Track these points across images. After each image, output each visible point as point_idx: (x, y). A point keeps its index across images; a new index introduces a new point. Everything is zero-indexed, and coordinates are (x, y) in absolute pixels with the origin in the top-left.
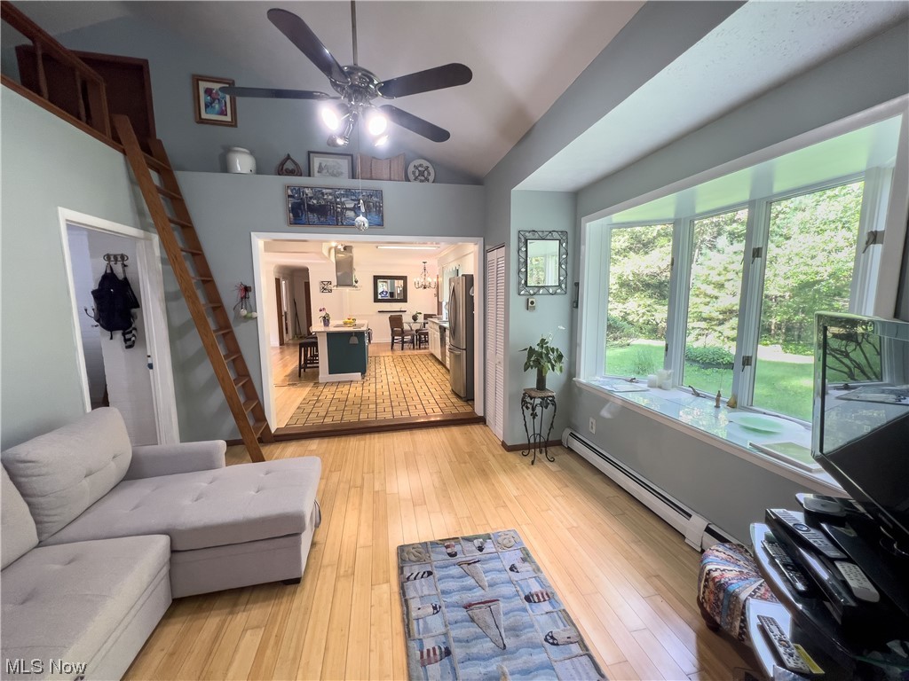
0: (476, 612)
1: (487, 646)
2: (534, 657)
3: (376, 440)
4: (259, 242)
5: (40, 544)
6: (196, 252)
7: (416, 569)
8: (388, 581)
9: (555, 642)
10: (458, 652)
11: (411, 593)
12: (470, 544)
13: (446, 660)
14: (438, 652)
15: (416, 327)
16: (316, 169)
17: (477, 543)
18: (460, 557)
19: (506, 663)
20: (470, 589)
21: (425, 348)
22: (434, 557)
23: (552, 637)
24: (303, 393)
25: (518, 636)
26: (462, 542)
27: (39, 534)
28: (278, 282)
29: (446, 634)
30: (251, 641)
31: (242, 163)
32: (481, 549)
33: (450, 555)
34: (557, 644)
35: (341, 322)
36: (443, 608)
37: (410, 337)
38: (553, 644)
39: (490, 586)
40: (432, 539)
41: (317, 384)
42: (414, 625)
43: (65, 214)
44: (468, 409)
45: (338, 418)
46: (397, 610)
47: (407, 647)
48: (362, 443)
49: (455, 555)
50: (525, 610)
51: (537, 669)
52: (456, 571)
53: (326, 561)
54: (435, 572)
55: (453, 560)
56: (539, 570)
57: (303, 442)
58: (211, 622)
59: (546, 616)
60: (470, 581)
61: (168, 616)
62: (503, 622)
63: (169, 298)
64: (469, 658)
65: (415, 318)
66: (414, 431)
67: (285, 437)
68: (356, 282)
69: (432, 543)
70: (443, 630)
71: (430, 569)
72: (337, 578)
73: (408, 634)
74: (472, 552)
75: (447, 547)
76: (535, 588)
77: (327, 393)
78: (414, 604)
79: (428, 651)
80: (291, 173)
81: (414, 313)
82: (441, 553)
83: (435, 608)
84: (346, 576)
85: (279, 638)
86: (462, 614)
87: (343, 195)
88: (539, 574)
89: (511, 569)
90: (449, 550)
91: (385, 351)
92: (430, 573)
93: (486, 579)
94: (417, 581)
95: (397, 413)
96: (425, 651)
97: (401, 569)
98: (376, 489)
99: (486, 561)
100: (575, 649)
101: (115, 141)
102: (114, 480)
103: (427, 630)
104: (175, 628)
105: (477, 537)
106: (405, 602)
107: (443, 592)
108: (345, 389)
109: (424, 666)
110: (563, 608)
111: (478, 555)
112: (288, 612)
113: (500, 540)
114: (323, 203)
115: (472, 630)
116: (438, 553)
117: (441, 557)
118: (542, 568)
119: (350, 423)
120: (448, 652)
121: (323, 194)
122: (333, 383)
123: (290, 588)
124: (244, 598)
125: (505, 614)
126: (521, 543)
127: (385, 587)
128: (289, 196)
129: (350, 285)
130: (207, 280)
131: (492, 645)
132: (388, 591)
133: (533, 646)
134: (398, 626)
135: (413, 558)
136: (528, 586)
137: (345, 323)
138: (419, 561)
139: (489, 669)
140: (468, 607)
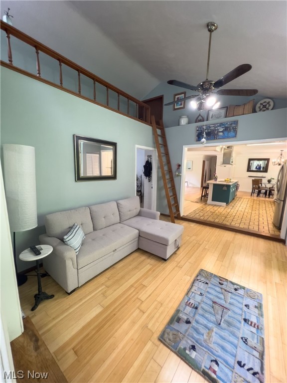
0: (216, 306)
1: (213, 318)
2: (230, 337)
3: (217, 231)
4: (185, 148)
5: (120, 223)
6: (167, 154)
7: (203, 279)
8: (191, 276)
9: (246, 342)
10: (200, 311)
11: (196, 284)
12: (232, 285)
13: (194, 310)
14: (193, 305)
15: (269, 186)
16: (210, 117)
17: (235, 287)
18: (223, 286)
19: (216, 329)
20: (220, 298)
21: (272, 198)
22: (212, 279)
23: (246, 340)
24: (199, 206)
25: (229, 326)
26: (229, 282)
27: (120, 220)
28: (204, 162)
29: (199, 303)
30: (148, 267)
31: (184, 121)
32: (236, 290)
33: (220, 283)
34: (247, 344)
35: (223, 180)
36: (204, 296)
37: (264, 191)
38: (244, 342)
39: (229, 303)
40: (216, 274)
41: (206, 204)
42: (191, 293)
43: (137, 146)
44: (277, 233)
45: (206, 218)
46: (188, 286)
47: (184, 297)
48: (211, 230)
49: (222, 284)
50: (240, 322)
51: (229, 342)
52: (218, 289)
53: (176, 260)
54: (209, 284)
55: (220, 285)
56: (262, 315)
57: (190, 223)
58: (143, 257)
59: (250, 332)
60: (222, 296)
61: (136, 251)
62: (226, 317)
63: (158, 168)
64: (203, 316)
65: (269, 181)
66: (237, 234)
67: (184, 219)
68: (232, 162)
69: (215, 275)
70: (199, 301)
71: (208, 282)
72: (176, 266)
73: (187, 294)
74: (231, 288)
75: (220, 280)
76: (253, 319)
77: (208, 208)
78: (194, 288)
79: (190, 303)
80: (200, 121)
81: (270, 178)
82: (217, 280)
83: (201, 294)
84: (179, 267)
85: (154, 270)
86: (210, 303)
87: (219, 126)
88: (261, 318)
89: (246, 306)
90: (221, 282)
91: (247, 196)
92: (207, 283)
93: (230, 300)
94: (200, 283)
95: (232, 223)
96: (189, 302)
97: (197, 276)
98: (206, 248)
99: (235, 295)
100: (257, 354)
101: (150, 124)
102: (135, 214)
103: (194, 297)
104: (136, 255)
105: (237, 285)
106: (192, 286)
107: (208, 292)
108: (216, 208)
109: (186, 305)
110: (262, 337)
111: (233, 291)
112: (159, 266)
113: (249, 293)
114: (209, 131)
115: (210, 310)
116: (215, 280)
117: (215, 281)
118: (264, 316)
119: (210, 221)
120: (196, 308)
121: (210, 127)
122: (212, 205)
123: (163, 261)
124: (152, 257)
125: (229, 316)
126: (261, 300)
127: (189, 278)
128: (197, 130)
129: (229, 164)
130: (169, 162)
131: (215, 320)
132: (189, 279)
133: (234, 335)
134: (186, 290)
135: (204, 275)
136: (250, 317)
137: (225, 181)
138: (206, 277)
139: (208, 324)
140: (214, 302)
